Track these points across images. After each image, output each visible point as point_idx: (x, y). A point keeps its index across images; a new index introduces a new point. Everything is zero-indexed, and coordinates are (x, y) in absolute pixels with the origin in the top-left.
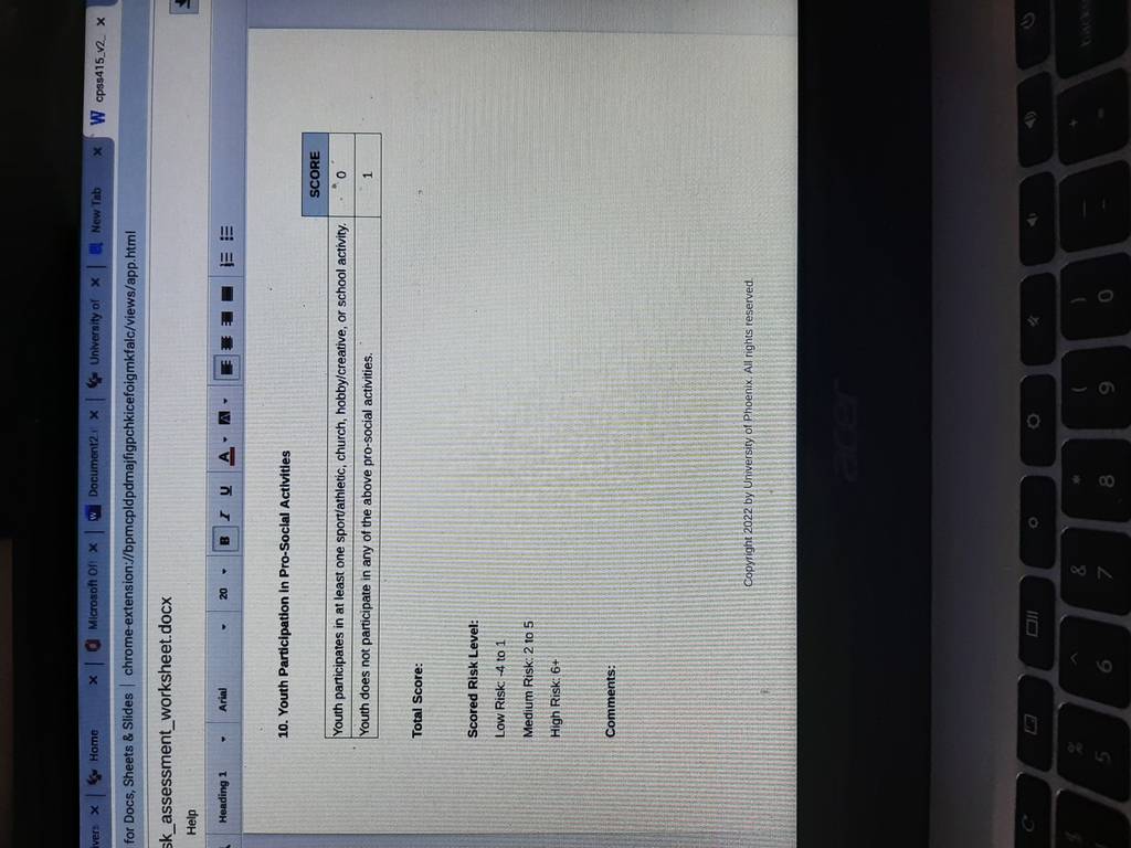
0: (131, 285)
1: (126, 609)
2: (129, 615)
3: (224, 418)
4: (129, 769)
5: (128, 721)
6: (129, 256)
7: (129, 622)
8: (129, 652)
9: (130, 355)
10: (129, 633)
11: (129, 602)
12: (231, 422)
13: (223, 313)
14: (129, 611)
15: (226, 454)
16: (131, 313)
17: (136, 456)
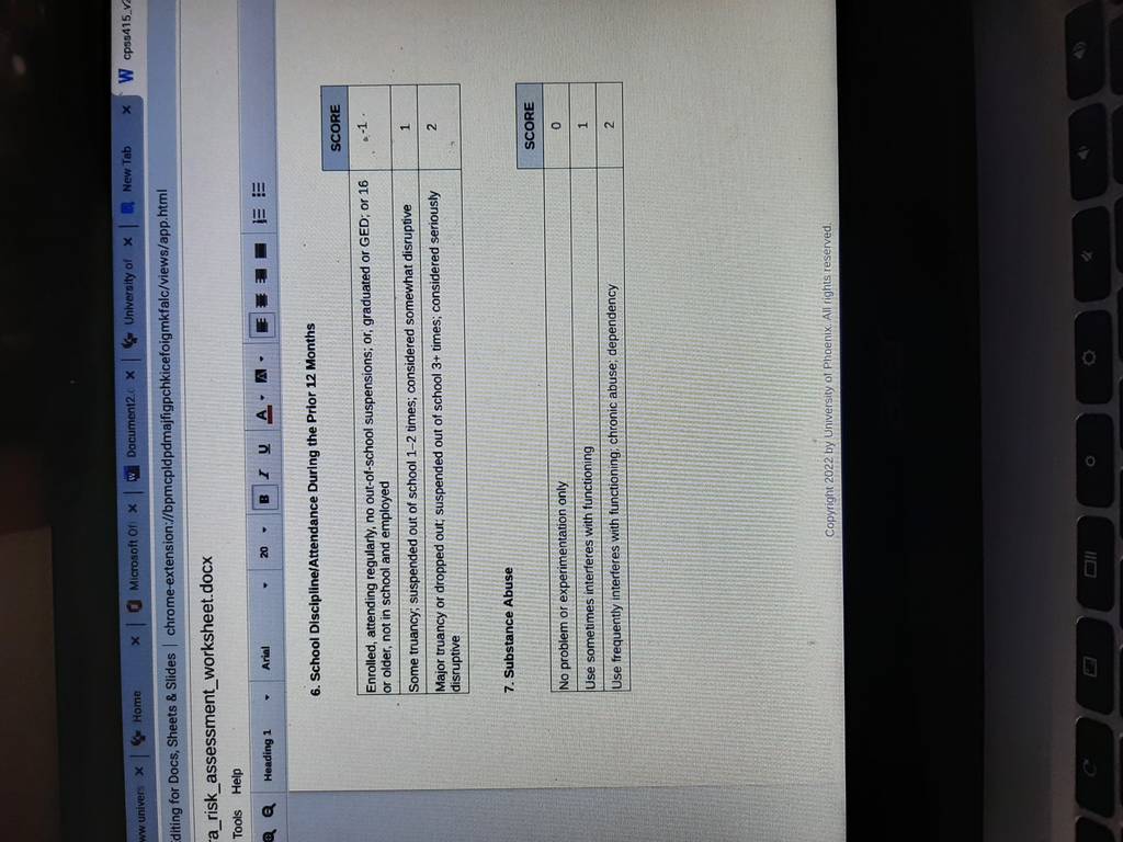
0: (163, 244)
1: (167, 569)
2: (170, 575)
3: (260, 376)
4: (173, 729)
5: (171, 681)
6: (161, 215)
7: (170, 583)
8: (171, 612)
9: (165, 314)
10: (170, 593)
11: (170, 563)
12: (267, 379)
13: (257, 271)
14: (170, 571)
15: (263, 413)
16: (164, 272)
17: (173, 416)
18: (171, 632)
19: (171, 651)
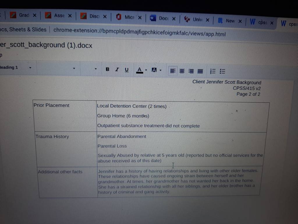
0: (205, 34)
1: (80, 29)
2: (78, 31)
3: (154, 70)
4: (16, 30)
5: (35, 30)
6: (216, 34)
7: (75, 30)
8: (63, 30)
9: (179, 33)
10: (70, 30)
11: (83, 31)
12: (153, 72)
13: (193, 70)
14: (79, 31)
15: (140, 70)
16: (195, 34)
17: (140, 35)
18: (55, 30)
19: (48, 30)
